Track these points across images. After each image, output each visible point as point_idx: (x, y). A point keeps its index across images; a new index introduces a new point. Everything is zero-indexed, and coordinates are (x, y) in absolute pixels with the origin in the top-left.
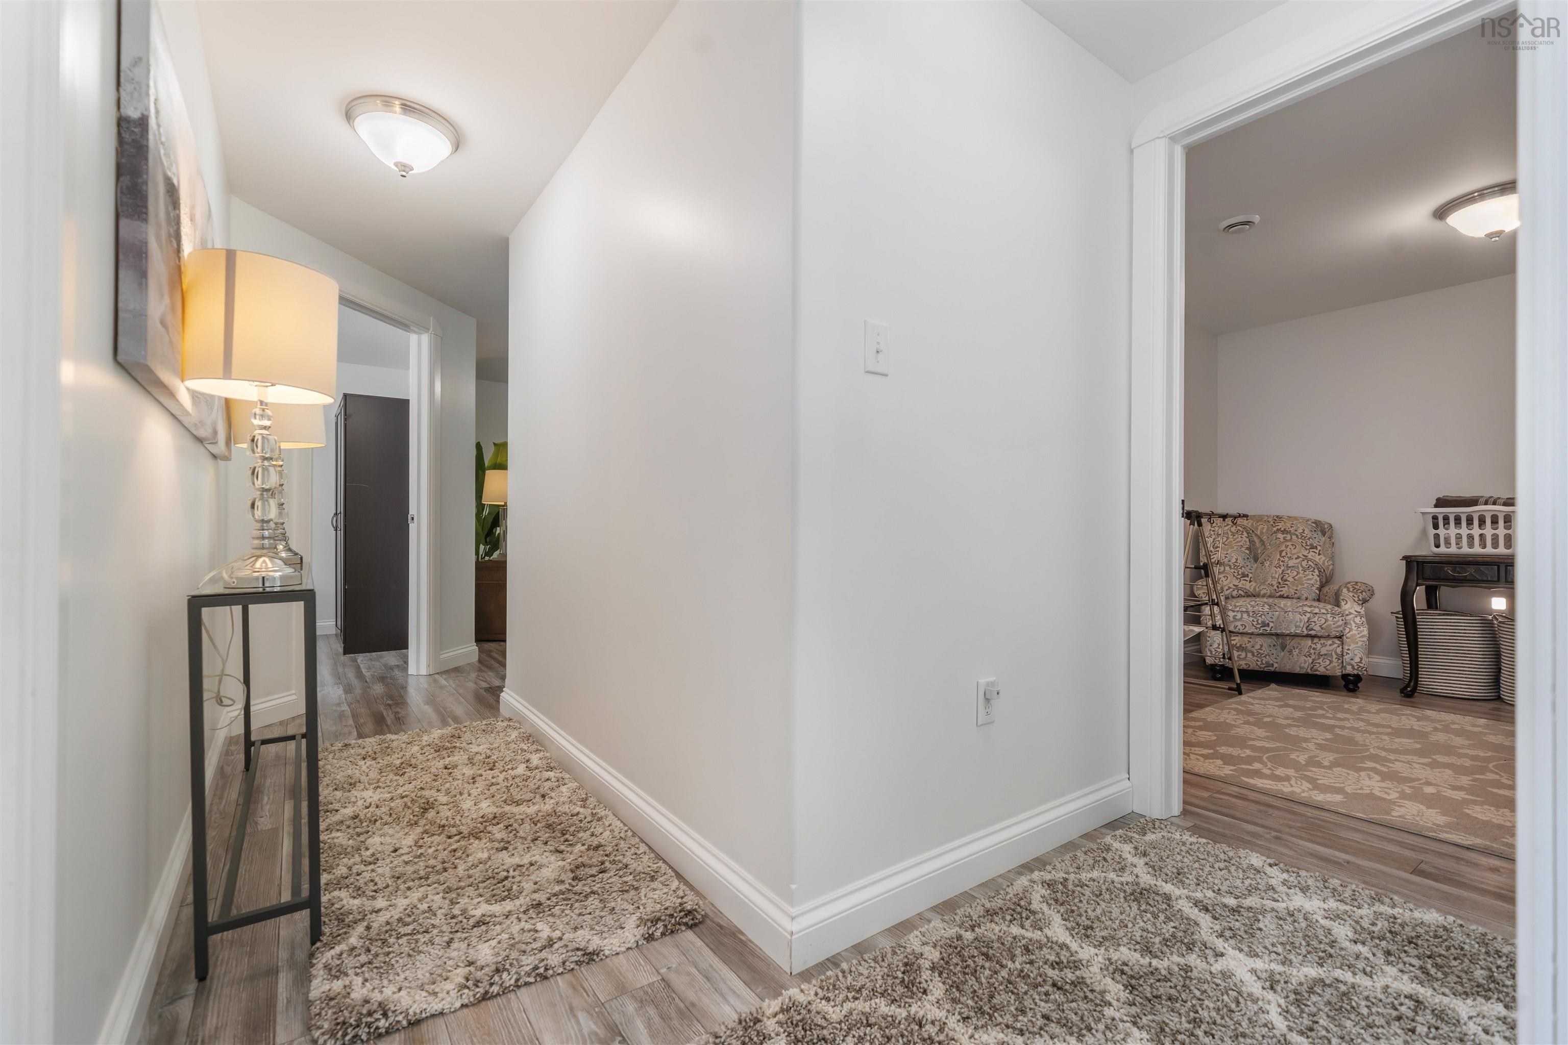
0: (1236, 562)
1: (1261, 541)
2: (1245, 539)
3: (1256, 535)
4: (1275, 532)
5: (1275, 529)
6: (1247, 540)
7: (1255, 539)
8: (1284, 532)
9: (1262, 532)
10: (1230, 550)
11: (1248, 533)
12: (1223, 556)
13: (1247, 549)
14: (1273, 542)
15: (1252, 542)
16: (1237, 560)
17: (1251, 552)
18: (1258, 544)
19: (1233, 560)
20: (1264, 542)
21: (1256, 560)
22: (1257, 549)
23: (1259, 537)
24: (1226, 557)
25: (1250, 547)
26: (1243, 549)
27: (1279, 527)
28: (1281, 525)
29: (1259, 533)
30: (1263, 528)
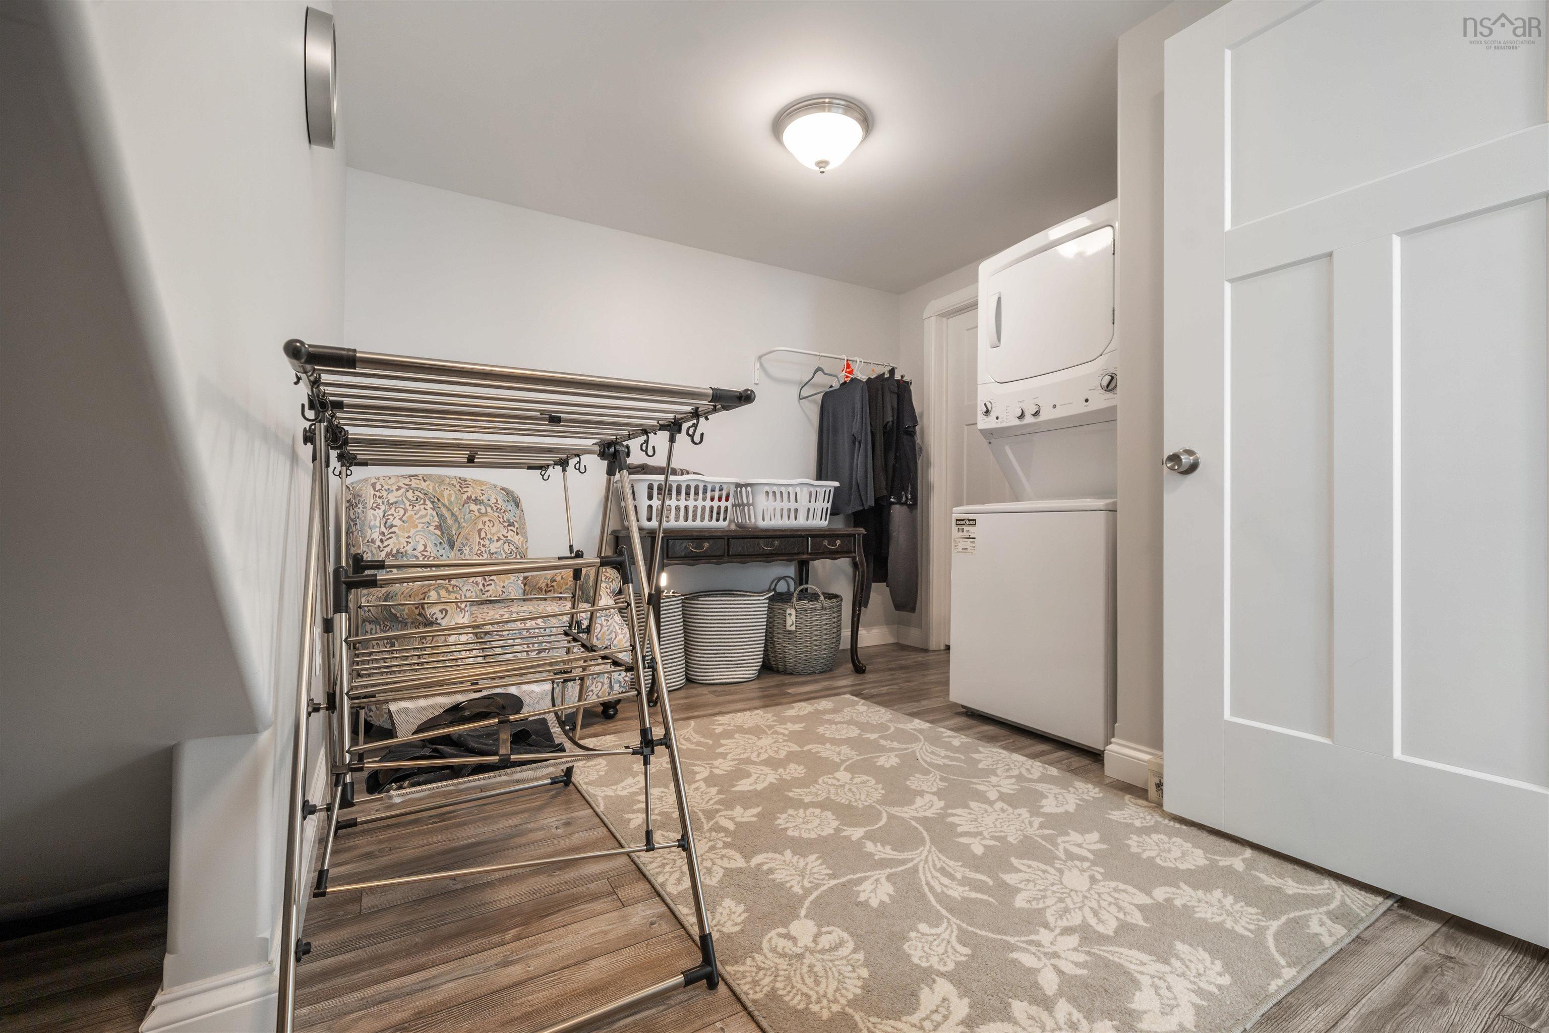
0: (425, 550)
1: (453, 514)
2: (430, 511)
3: (444, 505)
4: (466, 503)
5: (465, 496)
6: (434, 513)
7: (444, 511)
8: (476, 501)
9: (449, 501)
10: (413, 531)
11: (433, 502)
12: (403, 541)
13: (437, 527)
14: (467, 516)
15: (440, 516)
16: (425, 546)
17: (443, 533)
18: (450, 521)
19: (421, 548)
20: (456, 517)
21: (452, 547)
22: (450, 528)
23: (449, 510)
24: (408, 543)
25: (441, 525)
26: (432, 528)
27: (469, 494)
28: (470, 492)
29: (446, 502)
30: (450, 495)
